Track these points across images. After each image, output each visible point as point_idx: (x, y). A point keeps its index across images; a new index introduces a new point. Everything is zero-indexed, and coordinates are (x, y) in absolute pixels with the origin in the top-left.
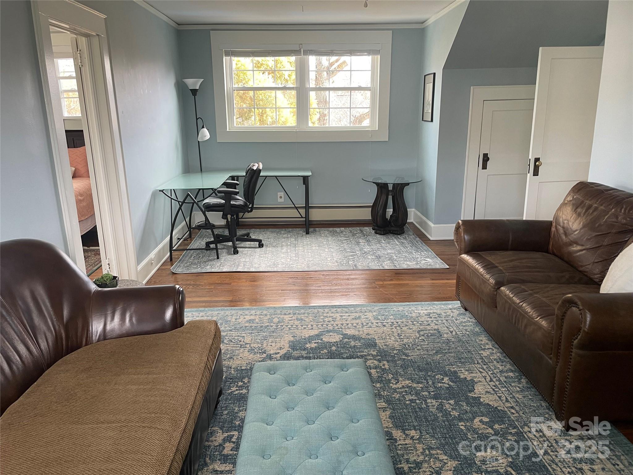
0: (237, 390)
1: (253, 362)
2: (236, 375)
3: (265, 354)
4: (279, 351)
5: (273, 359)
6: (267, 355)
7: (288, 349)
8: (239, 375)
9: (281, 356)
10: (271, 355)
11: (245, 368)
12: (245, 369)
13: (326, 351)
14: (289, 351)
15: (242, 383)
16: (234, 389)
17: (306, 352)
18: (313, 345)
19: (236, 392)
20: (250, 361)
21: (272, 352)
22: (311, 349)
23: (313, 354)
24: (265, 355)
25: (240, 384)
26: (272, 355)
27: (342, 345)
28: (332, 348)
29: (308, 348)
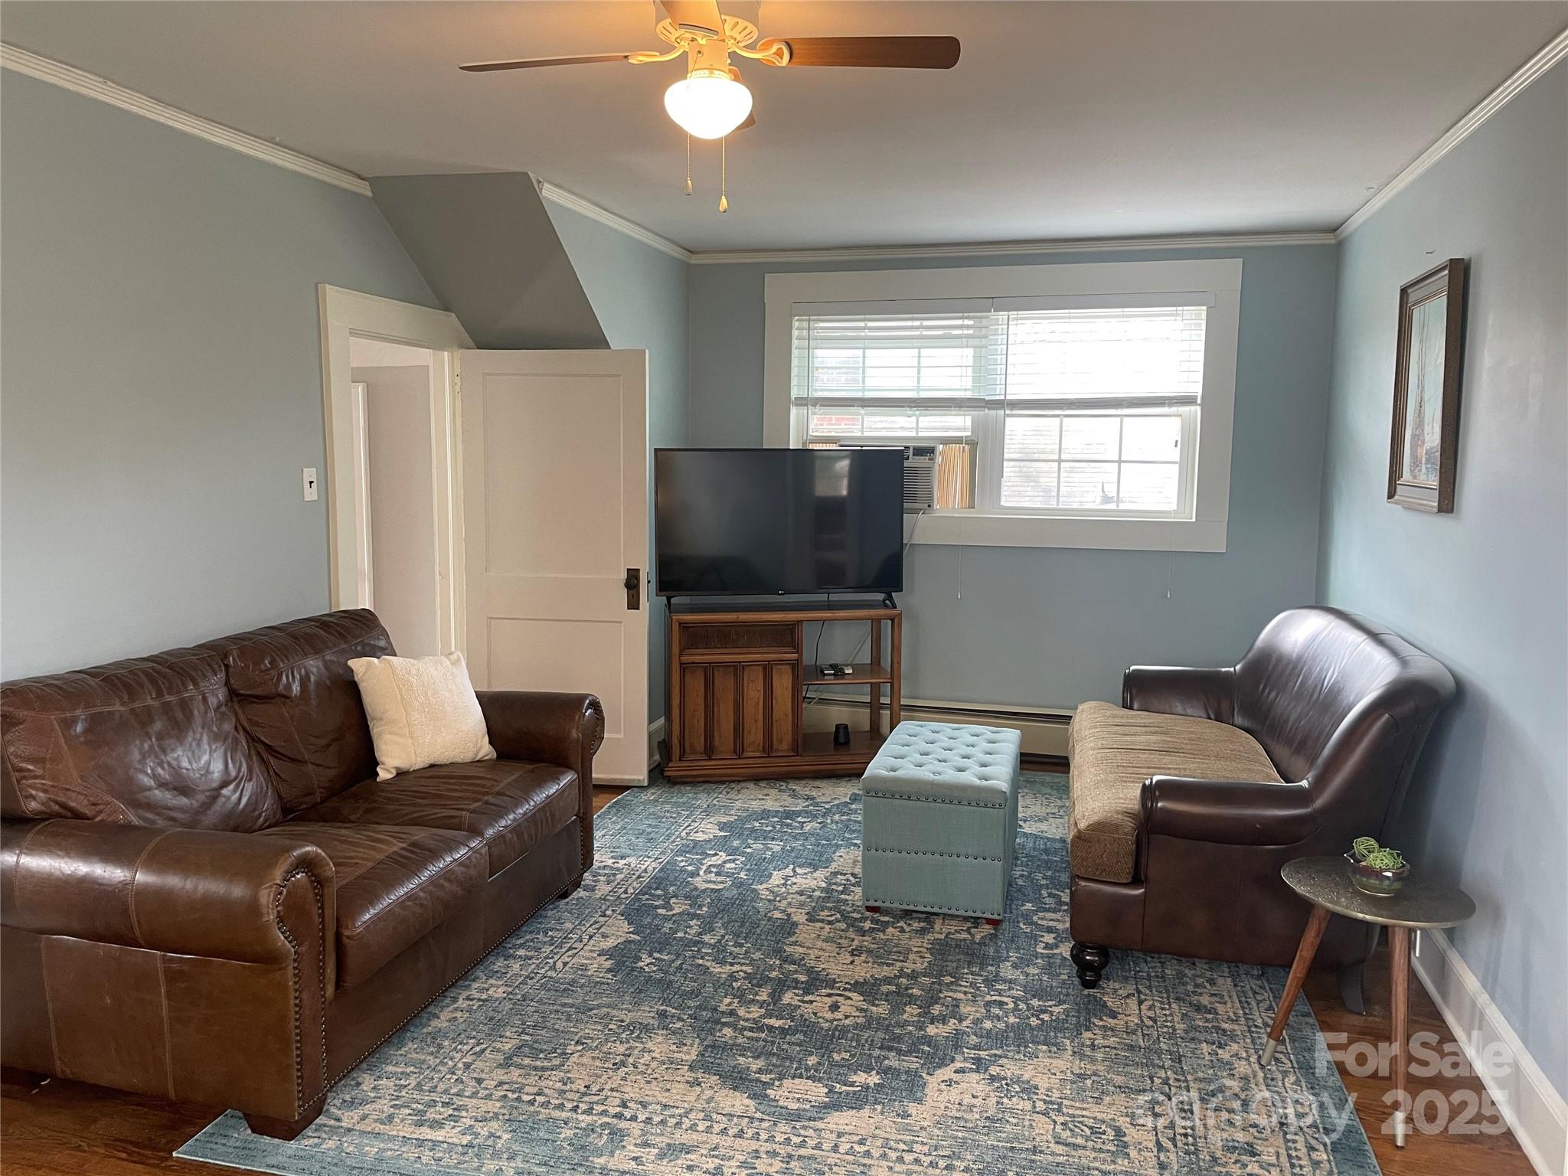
0: (1051, 1007)
1: (1023, 1058)
2: (1059, 1035)
3: (992, 1073)
4: (956, 1077)
5: (972, 1058)
6: (986, 1070)
7: (929, 1077)
8: (1052, 1034)
9: (952, 1062)
10: (978, 1068)
11: (1040, 1047)
12: (1039, 1043)
13: (836, 1057)
14: (928, 1074)
15: (1041, 1017)
16: (1056, 1010)
17: (886, 1062)
18: (860, 1078)
19: (1050, 1003)
20: (1030, 1062)
21: (975, 1076)
22: (868, 1070)
23: (870, 1055)
24: (994, 1070)
25: (1046, 1017)
26: (974, 1067)
27: (787, 1064)
28: (815, 1062)
29: (878, 1073)
